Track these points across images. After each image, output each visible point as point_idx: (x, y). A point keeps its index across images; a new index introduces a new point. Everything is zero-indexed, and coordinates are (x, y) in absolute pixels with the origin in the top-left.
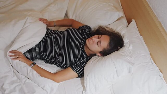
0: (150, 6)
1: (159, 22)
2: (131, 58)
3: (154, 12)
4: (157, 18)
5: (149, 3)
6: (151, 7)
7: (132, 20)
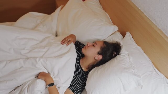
0: (146, 15)
1: (159, 29)
2: (134, 70)
3: (152, 21)
4: (156, 26)
5: (144, 13)
6: (148, 17)
7: (126, 32)
